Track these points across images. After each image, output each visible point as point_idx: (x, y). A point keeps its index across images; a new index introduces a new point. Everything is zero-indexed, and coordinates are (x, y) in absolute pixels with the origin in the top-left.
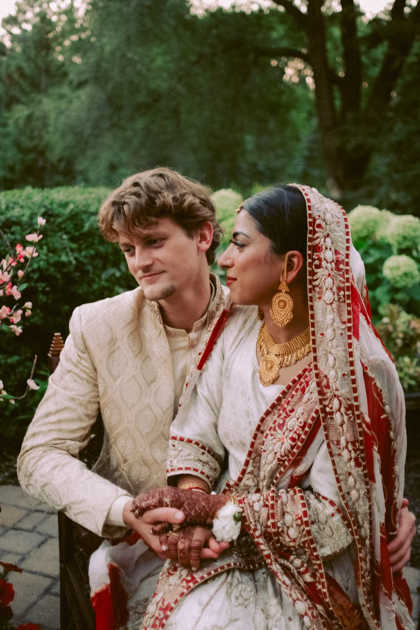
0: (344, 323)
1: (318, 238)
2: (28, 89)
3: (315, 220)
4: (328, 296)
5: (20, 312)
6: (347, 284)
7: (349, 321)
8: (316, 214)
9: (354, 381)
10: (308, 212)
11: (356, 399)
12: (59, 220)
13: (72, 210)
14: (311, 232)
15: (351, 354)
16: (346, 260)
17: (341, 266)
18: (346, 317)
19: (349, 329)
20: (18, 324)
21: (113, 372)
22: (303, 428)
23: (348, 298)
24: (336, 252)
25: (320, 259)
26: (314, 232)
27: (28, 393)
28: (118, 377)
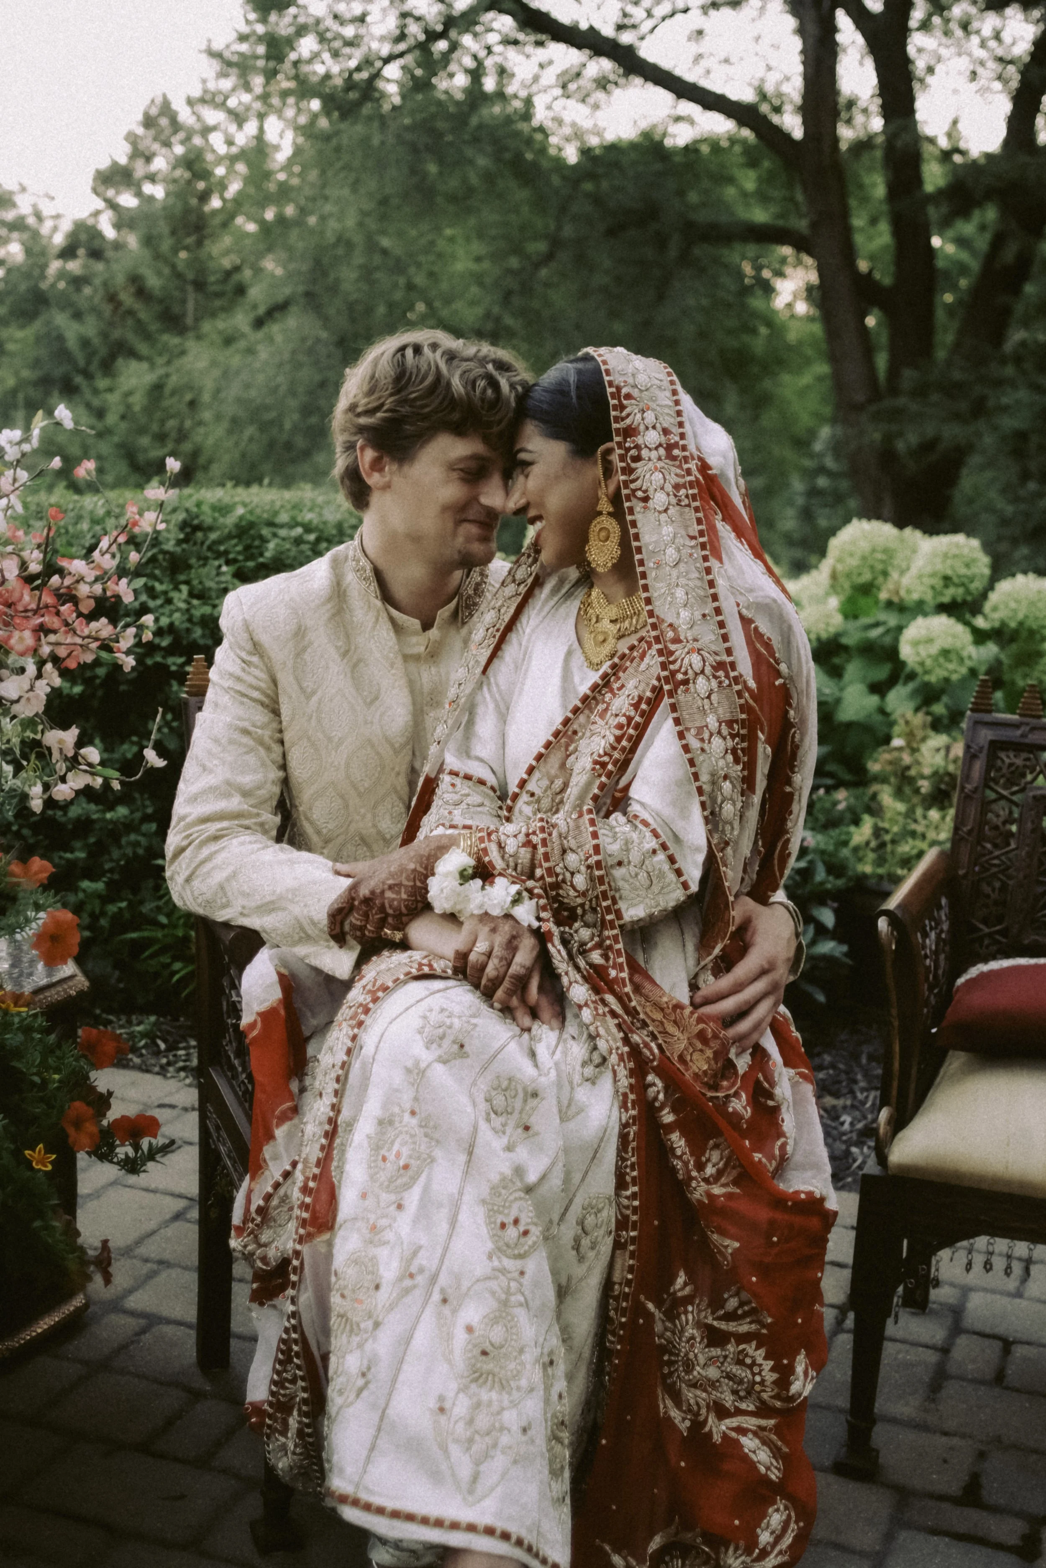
0: (693, 538)
1: (628, 415)
2: (154, 327)
3: (619, 389)
4: (659, 499)
5: (132, 630)
6: (689, 478)
7: (701, 533)
8: (618, 380)
9: (722, 625)
10: (606, 378)
11: (729, 651)
12: (213, 536)
13: (241, 518)
14: (615, 408)
15: (712, 584)
16: (681, 443)
17: (676, 452)
18: (695, 529)
19: (703, 546)
20: (128, 653)
21: (305, 685)
22: (636, 706)
23: (694, 499)
24: (666, 432)
25: (638, 447)
26: (622, 407)
27: (145, 773)
28: (314, 693)
